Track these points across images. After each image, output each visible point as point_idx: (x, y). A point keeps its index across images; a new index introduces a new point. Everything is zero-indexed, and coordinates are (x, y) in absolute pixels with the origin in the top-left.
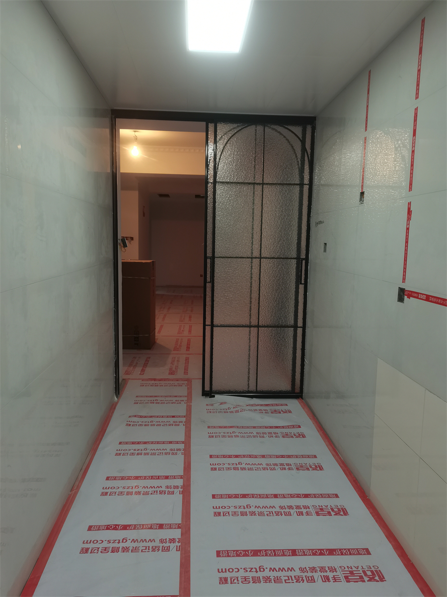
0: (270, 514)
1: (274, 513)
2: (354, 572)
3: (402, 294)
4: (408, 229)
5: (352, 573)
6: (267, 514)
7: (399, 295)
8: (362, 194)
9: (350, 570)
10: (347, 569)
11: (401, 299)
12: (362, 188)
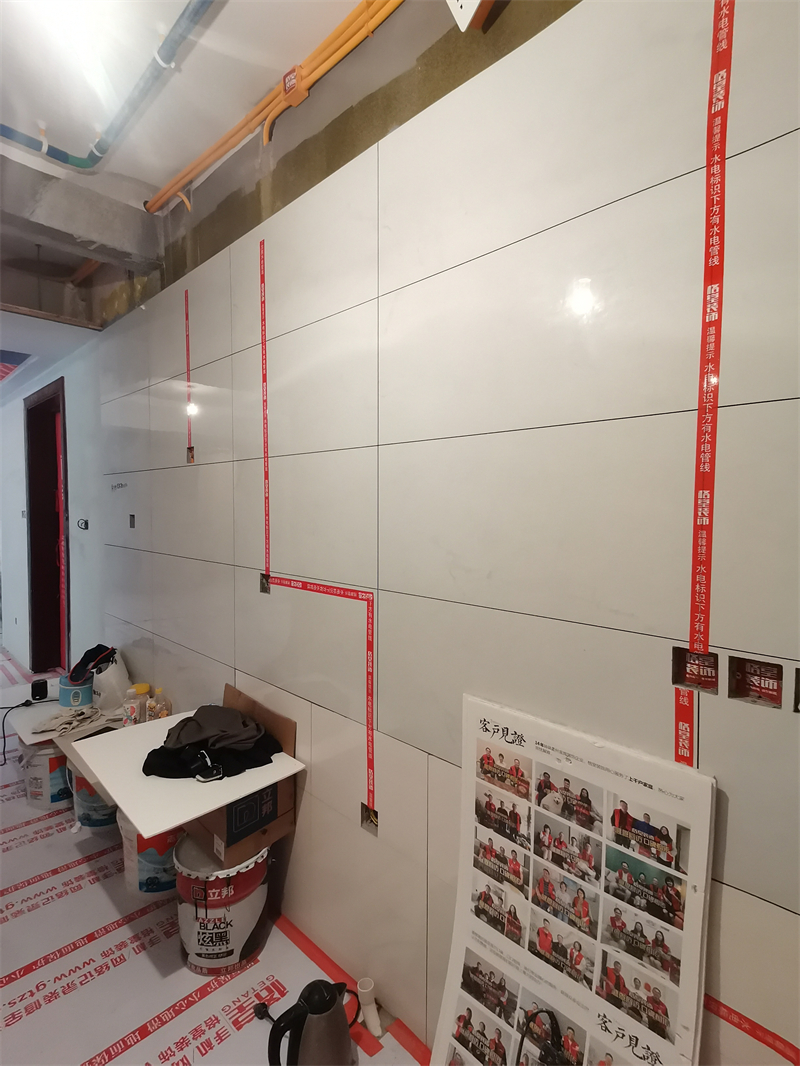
0: (87, 978)
1: (93, 973)
2: (244, 1005)
3: (264, 581)
4: (267, 498)
5: (241, 1009)
6: (81, 983)
7: (262, 583)
8: (191, 449)
9: (238, 1004)
10: (234, 1007)
11: (265, 589)
12: (190, 443)
